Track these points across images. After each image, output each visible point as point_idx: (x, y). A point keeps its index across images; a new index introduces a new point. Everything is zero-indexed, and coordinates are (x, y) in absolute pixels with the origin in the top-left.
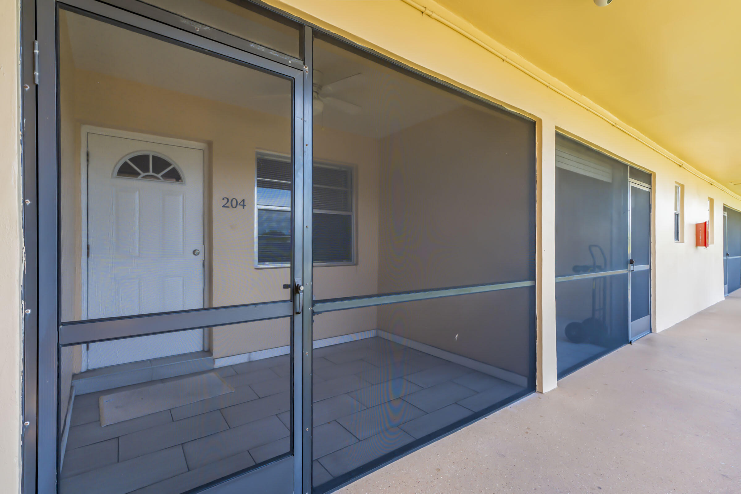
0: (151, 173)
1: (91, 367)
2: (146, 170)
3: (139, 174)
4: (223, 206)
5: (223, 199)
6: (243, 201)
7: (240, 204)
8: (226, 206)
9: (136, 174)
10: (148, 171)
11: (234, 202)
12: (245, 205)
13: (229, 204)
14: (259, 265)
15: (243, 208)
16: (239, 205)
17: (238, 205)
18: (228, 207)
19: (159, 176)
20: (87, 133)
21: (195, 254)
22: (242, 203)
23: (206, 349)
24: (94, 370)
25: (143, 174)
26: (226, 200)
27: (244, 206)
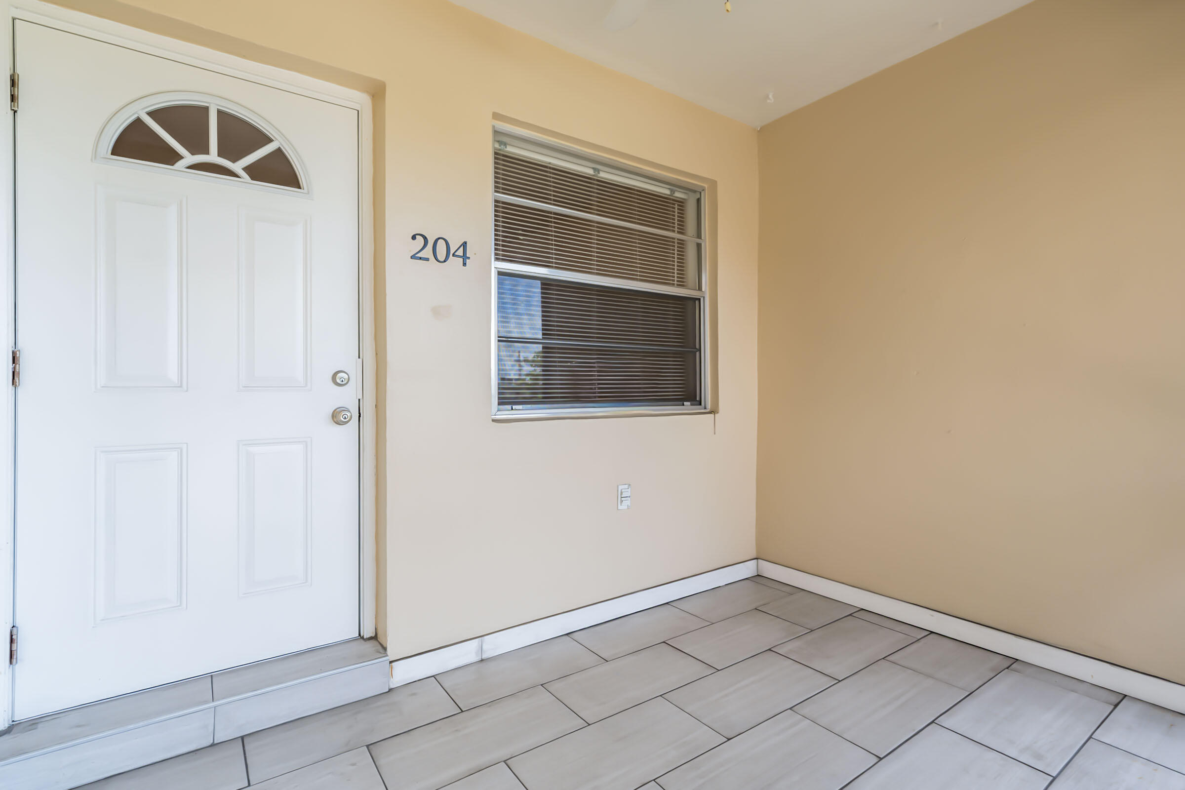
0: (213, 157)
1: (23, 713)
2: (199, 145)
3: (177, 157)
4: (413, 257)
5: (414, 237)
6: (464, 244)
7: (456, 254)
8: (419, 255)
9: (169, 157)
10: (206, 151)
11: (441, 247)
12: (469, 258)
13: (428, 252)
14: (499, 413)
15: (465, 264)
16: (453, 255)
17: (451, 255)
18: (427, 259)
19: (238, 167)
20: (14, 19)
21: (338, 381)
22: (460, 252)
23: (368, 632)
24: (33, 723)
25: (190, 159)
26: (420, 241)
27: (465, 257)
